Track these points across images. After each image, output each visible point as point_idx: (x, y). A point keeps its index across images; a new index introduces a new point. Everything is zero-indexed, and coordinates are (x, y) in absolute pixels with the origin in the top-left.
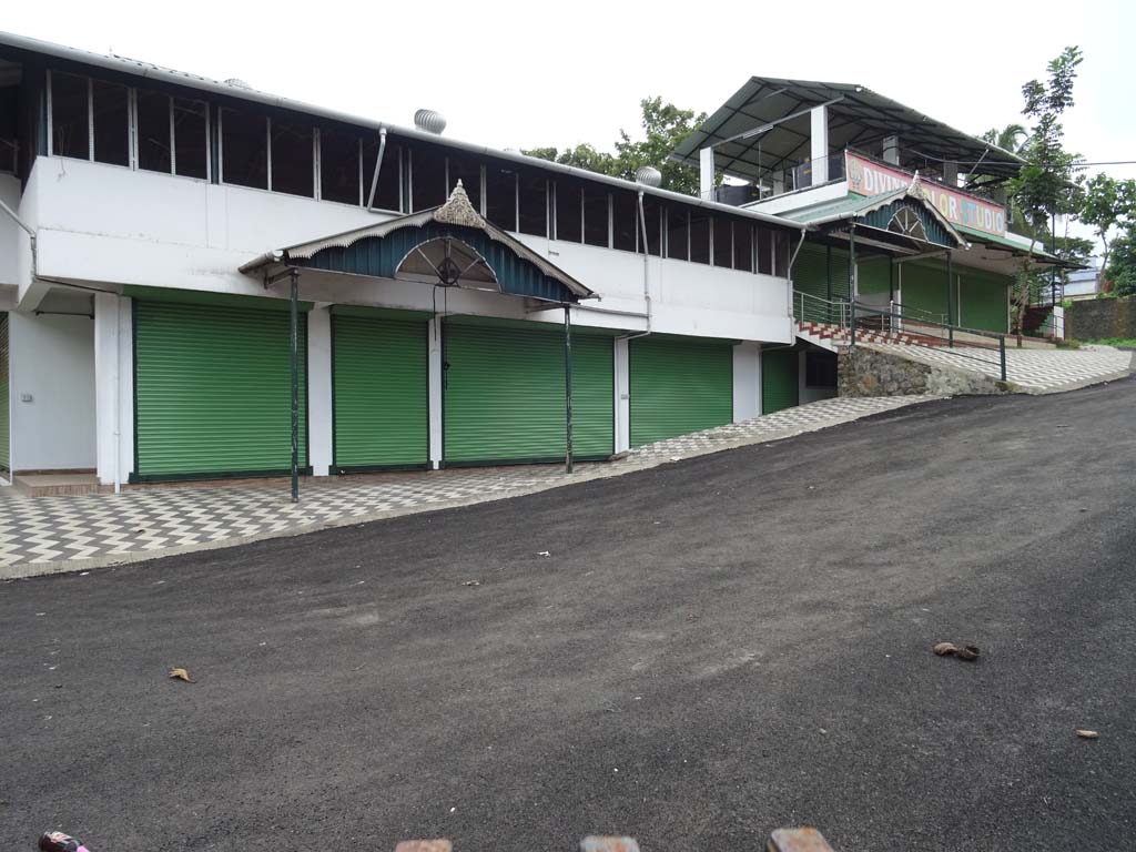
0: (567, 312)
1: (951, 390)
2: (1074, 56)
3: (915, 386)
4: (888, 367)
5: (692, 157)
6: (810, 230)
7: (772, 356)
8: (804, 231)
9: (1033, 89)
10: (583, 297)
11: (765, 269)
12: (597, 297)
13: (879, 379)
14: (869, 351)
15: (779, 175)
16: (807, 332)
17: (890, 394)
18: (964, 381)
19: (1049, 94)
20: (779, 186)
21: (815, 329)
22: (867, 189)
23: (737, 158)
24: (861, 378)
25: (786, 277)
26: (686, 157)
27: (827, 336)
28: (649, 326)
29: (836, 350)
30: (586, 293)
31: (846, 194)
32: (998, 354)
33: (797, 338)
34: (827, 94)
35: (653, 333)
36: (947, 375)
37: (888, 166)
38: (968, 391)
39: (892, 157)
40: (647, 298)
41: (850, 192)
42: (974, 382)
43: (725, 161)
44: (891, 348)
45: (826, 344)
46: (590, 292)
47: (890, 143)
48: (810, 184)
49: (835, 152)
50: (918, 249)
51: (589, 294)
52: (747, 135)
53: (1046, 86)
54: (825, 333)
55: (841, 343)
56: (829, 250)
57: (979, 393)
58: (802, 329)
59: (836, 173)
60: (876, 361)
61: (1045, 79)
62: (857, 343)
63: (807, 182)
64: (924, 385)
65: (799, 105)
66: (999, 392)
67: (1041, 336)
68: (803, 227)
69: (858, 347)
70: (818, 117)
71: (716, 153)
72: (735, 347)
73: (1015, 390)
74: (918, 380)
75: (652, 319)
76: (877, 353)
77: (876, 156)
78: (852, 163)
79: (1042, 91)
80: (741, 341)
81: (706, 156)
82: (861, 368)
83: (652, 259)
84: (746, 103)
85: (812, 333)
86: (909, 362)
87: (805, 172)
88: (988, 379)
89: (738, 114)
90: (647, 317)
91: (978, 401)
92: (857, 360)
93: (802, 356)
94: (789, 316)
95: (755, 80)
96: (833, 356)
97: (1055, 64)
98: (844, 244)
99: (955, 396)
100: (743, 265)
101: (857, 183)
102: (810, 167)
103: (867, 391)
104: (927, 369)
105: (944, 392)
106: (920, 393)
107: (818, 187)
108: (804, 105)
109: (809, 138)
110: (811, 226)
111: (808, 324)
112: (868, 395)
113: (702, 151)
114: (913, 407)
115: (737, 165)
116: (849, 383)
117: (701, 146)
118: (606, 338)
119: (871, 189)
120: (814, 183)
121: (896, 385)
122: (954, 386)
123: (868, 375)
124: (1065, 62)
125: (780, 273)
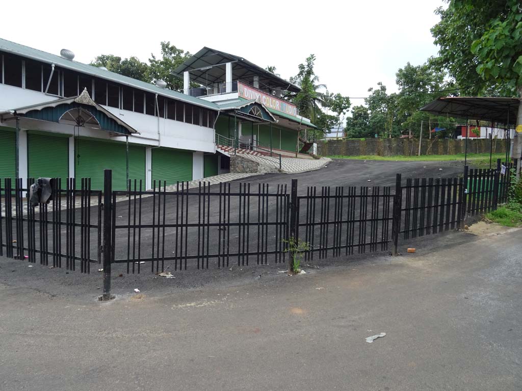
0: (127, 138)
1: (265, 172)
2: (313, 57)
3: (254, 170)
4: (246, 163)
5: (181, 73)
6: (222, 112)
7: (208, 157)
8: (219, 112)
9: (302, 67)
10: (133, 133)
11: (205, 125)
12: (139, 133)
13: (243, 167)
14: (240, 157)
15: (216, 85)
16: (220, 149)
17: (247, 172)
18: (269, 168)
19: (306, 69)
20: (216, 90)
21: (223, 148)
22: (246, 96)
23: (200, 77)
24: (237, 166)
25: (213, 128)
26: (178, 74)
27: (227, 151)
28: (159, 144)
29: (229, 156)
30: (134, 131)
31: (238, 97)
32: (279, 159)
33: (216, 151)
34: (235, 59)
35: (161, 147)
36: (264, 166)
37: (254, 88)
38: (270, 172)
39: (256, 85)
40: (159, 134)
42: (272, 169)
43: (194, 77)
44: (250, 157)
45: (226, 154)
46: (136, 131)
47: (256, 79)
48: (225, 92)
51: (136, 132)
52: (202, 69)
53: (305, 67)
54: (226, 150)
55: (231, 153)
57: (273, 173)
58: (218, 148)
59: (235, 89)
60: (242, 161)
61: (305, 64)
62: (237, 154)
63: (223, 91)
64: (257, 170)
65: (222, 60)
66: (279, 173)
67: (308, 153)
68: (219, 110)
69: (237, 156)
70: (228, 66)
71: (190, 73)
72: (194, 153)
73: (283, 172)
74: (255, 168)
75: (161, 142)
76: (243, 158)
77: (250, 84)
78: (240, 86)
79: (304, 68)
80: (196, 151)
81: (186, 75)
82: (237, 163)
83: (161, 119)
84: (202, 56)
85: (222, 149)
86: (253, 161)
87: (224, 87)
88: (276, 168)
89: (199, 60)
91: (271, 175)
92: (236, 160)
93: (219, 157)
94: (214, 142)
95: (205, 48)
96: (230, 158)
97: (307, 59)
98: (234, 117)
99: (266, 174)
100: (196, 123)
101: (241, 93)
102: (225, 85)
103: (239, 171)
104: (258, 164)
105: (263, 172)
106: (255, 172)
108: (225, 59)
109: (225, 73)
110: (222, 110)
111: (220, 146)
112: (239, 173)
113: (184, 73)
114: (251, 177)
115: (199, 79)
116: (233, 168)
117: (184, 70)
118: (142, 148)
119: (247, 96)
120: (227, 92)
121: (248, 169)
122: (266, 170)
123: (240, 165)
124: (310, 59)
125: (211, 126)
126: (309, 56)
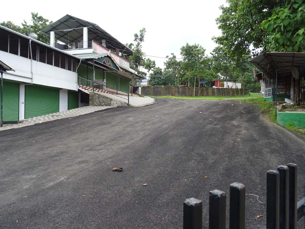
0: (2, 74)
1: (117, 105)
2: (144, 30)
3: (108, 104)
4: (102, 98)
5: (48, 33)
6: (83, 60)
7: (71, 93)
8: (81, 60)
9: (136, 36)
10: (9, 70)
11: (69, 69)
12: (14, 70)
13: (100, 102)
14: (97, 94)
15: (74, 44)
16: (81, 88)
17: (102, 106)
18: (120, 103)
19: (139, 37)
20: (74, 47)
21: (83, 87)
22: (98, 52)
23: (62, 36)
24: (95, 101)
25: (76, 72)
26: (46, 33)
27: (87, 89)
28: (32, 82)
29: (89, 93)
31: (92, 52)
32: (127, 97)
33: (78, 89)
34: (88, 24)
35: (34, 84)
36: (116, 101)
37: (103, 47)
38: (121, 106)
39: (104, 45)
40: (32, 73)
41: (93, 52)
42: (122, 103)
43: (58, 37)
44: (103, 94)
45: (86, 91)
47: (104, 41)
48: (83, 48)
49: (90, 40)
50: (110, 69)
51: (11, 69)
52: (65, 30)
53: (139, 36)
54: (86, 88)
55: (90, 91)
56: (88, 66)
57: (123, 106)
58: (80, 87)
59: (90, 46)
60: (99, 97)
61: (139, 34)
62: (94, 92)
63: (82, 47)
64: (111, 104)
65: (80, 26)
66: (127, 106)
67: (136, 93)
68: (81, 59)
69: (95, 93)
70: (85, 30)
71: (55, 33)
72: (60, 90)
73: (131, 106)
74: (109, 102)
76: (99, 95)
77: (100, 44)
78: (94, 44)
79: (138, 36)
80: (62, 89)
81: (52, 34)
82: (95, 98)
83: (34, 61)
84: (65, 21)
86: (107, 98)
87: (82, 44)
88: (125, 103)
89: (62, 24)
90: (32, 79)
91: (123, 108)
92: (94, 96)
93: (80, 94)
94: (76, 83)
95: (67, 15)
96: (88, 95)
97: (141, 31)
98: (92, 65)
99: (118, 107)
100: (63, 67)
101: (95, 50)
102: (83, 43)
103: (97, 105)
104: (111, 100)
105: (115, 106)
106: (110, 106)
107: (85, 49)
108: (81, 26)
109: (83, 35)
110: (83, 59)
111: (81, 86)
112: (97, 106)
113: (51, 32)
114: (108, 109)
115: (62, 38)
116: (92, 102)
117: (51, 30)
118: (17, 84)
120: (84, 48)
121: (104, 103)
122: (118, 104)
123: (97, 100)
124: (143, 31)
125: (74, 71)
126: (141, 29)
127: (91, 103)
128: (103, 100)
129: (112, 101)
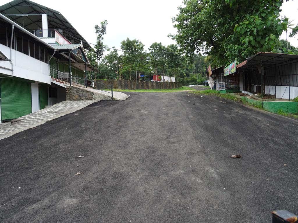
3: (90, 98)
4: (82, 92)
6: (57, 51)
7: (42, 87)
8: (55, 51)
13: (79, 96)
14: (76, 88)
16: (55, 81)
17: (82, 100)
18: (103, 97)
24: (73, 95)
25: (48, 64)
27: (62, 83)
29: (65, 87)
32: (111, 92)
33: (52, 82)
36: (98, 95)
38: (104, 99)
41: (56, 42)
42: (105, 97)
45: (62, 85)
55: (67, 85)
57: (107, 100)
58: (53, 80)
60: (78, 91)
64: (92, 98)
66: (112, 100)
68: (55, 49)
69: (72, 87)
70: (44, 17)
73: (115, 100)
74: (90, 96)
76: (79, 89)
80: (35, 81)
82: (73, 92)
85: (57, 81)
86: (88, 91)
88: (109, 96)
90: (12, 71)
91: (106, 102)
92: (72, 90)
94: (49, 76)
96: (65, 88)
99: (101, 101)
101: (58, 40)
103: (75, 99)
105: (98, 100)
106: (92, 100)
107: (45, 38)
111: (55, 79)
116: (70, 96)
121: (84, 98)
122: (100, 98)
123: (76, 94)
125: (47, 62)
127: (68, 97)
128: (83, 93)
129: (94, 94)
